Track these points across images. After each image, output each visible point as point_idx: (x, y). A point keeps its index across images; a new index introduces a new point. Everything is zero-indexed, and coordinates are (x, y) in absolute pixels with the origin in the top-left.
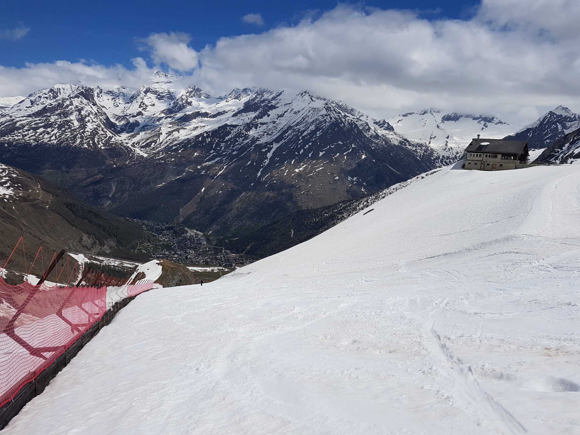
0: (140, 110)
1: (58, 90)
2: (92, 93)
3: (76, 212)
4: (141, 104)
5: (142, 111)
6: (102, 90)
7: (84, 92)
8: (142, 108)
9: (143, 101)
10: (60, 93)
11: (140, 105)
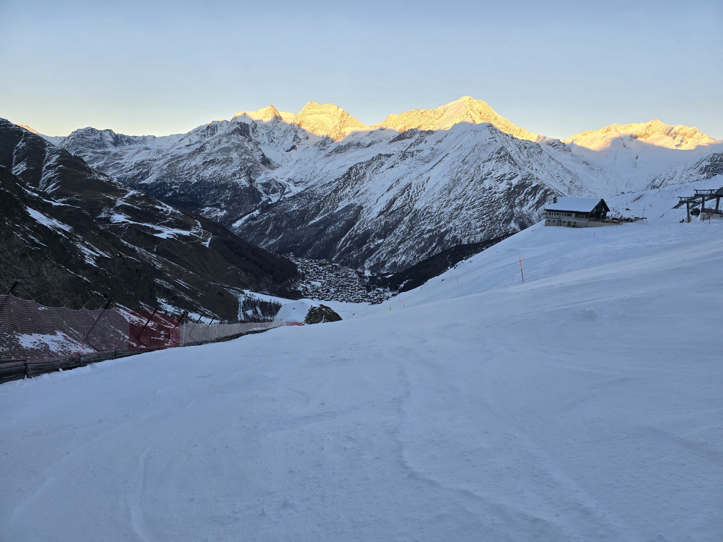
0: (294, 143)
1: (214, 127)
2: (247, 128)
3: (234, 250)
4: (295, 137)
5: (296, 145)
6: (256, 125)
7: (239, 127)
8: (296, 142)
9: (297, 134)
10: (217, 130)
11: (294, 139)
